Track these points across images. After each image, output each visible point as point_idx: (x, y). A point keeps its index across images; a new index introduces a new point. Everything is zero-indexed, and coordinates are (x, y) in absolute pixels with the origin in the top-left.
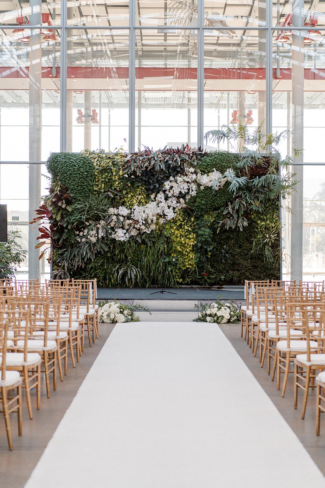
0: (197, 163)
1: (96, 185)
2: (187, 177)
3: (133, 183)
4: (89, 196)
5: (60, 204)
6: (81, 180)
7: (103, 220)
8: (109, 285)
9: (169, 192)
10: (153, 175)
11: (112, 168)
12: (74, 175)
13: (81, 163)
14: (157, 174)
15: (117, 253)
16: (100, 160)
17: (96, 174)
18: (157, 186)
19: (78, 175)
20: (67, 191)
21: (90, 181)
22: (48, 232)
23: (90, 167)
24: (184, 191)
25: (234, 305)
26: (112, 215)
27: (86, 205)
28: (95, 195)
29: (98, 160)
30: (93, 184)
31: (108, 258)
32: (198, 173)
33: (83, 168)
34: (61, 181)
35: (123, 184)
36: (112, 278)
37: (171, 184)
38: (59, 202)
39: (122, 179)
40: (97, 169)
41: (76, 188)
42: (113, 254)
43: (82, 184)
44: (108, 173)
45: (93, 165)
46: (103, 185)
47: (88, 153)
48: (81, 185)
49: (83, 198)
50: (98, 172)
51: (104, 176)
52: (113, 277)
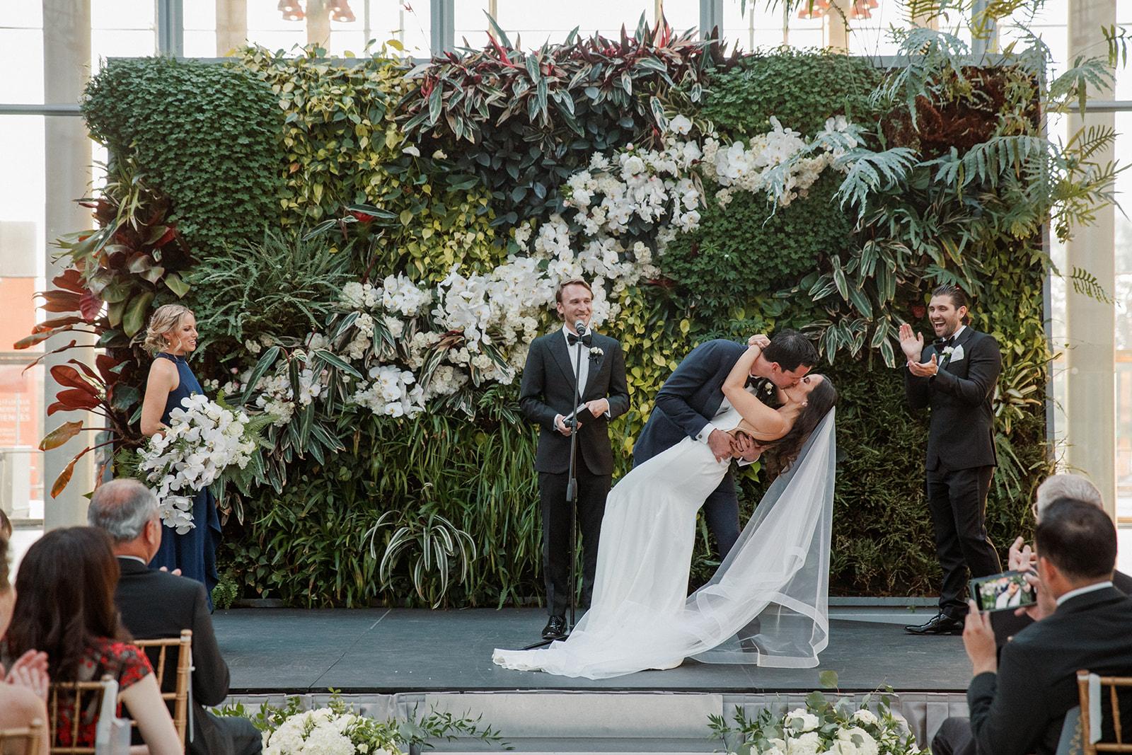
0: (704, 96)
1: (289, 188)
2: (662, 154)
3: (439, 183)
4: (262, 232)
5: (136, 267)
6: (224, 167)
7: (319, 331)
8: (344, 595)
9: (590, 215)
10: (524, 149)
11: (355, 118)
12: (196, 145)
13: (227, 100)
14: (537, 144)
15: (376, 465)
16: (304, 87)
17: (290, 142)
18: (540, 191)
19: (214, 147)
20: (171, 212)
21: (266, 173)
22: (92, 382)
23: (264, 113)
24: (650, 210)
25: (897, 717)
26: (354, 309)
27: (246, 271)
28: (285, 229)
29: (297, 87)
30: (278, 183)
31: (339, 487)
32: (707, 136)
33: (234, 117)
34: (143, 171)
35: (402, 185)
36: (358, 571)
37: (595, 185)
38: (135, 260)
39: (393, 164)
40: (293, 125)
41: (205, 200)
42: (359, 474)
43: (230, 185)
44: (340, 139)
45: (277, 106)
46: (319, 191)
47: (258, 58)
48: (226, 190)
49: (235, 243)
50: (296, 138)
51: (322, 153)
52: (361, 567)
